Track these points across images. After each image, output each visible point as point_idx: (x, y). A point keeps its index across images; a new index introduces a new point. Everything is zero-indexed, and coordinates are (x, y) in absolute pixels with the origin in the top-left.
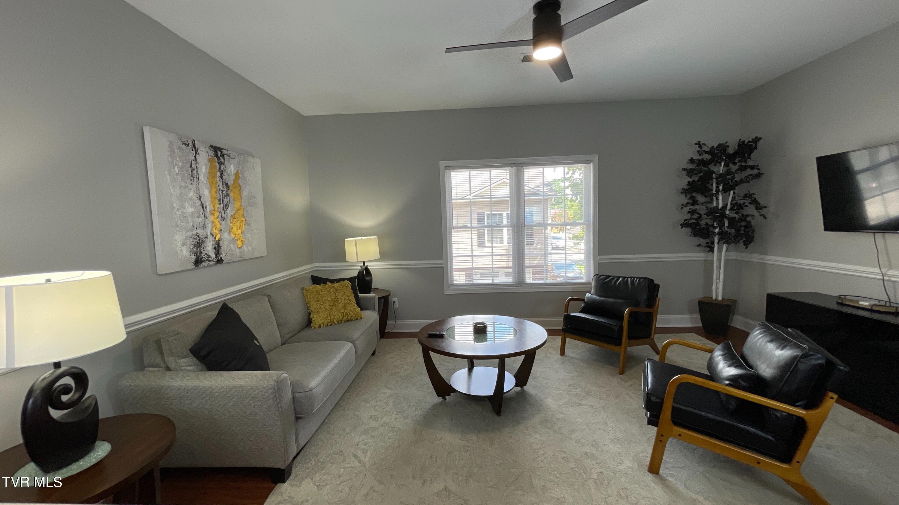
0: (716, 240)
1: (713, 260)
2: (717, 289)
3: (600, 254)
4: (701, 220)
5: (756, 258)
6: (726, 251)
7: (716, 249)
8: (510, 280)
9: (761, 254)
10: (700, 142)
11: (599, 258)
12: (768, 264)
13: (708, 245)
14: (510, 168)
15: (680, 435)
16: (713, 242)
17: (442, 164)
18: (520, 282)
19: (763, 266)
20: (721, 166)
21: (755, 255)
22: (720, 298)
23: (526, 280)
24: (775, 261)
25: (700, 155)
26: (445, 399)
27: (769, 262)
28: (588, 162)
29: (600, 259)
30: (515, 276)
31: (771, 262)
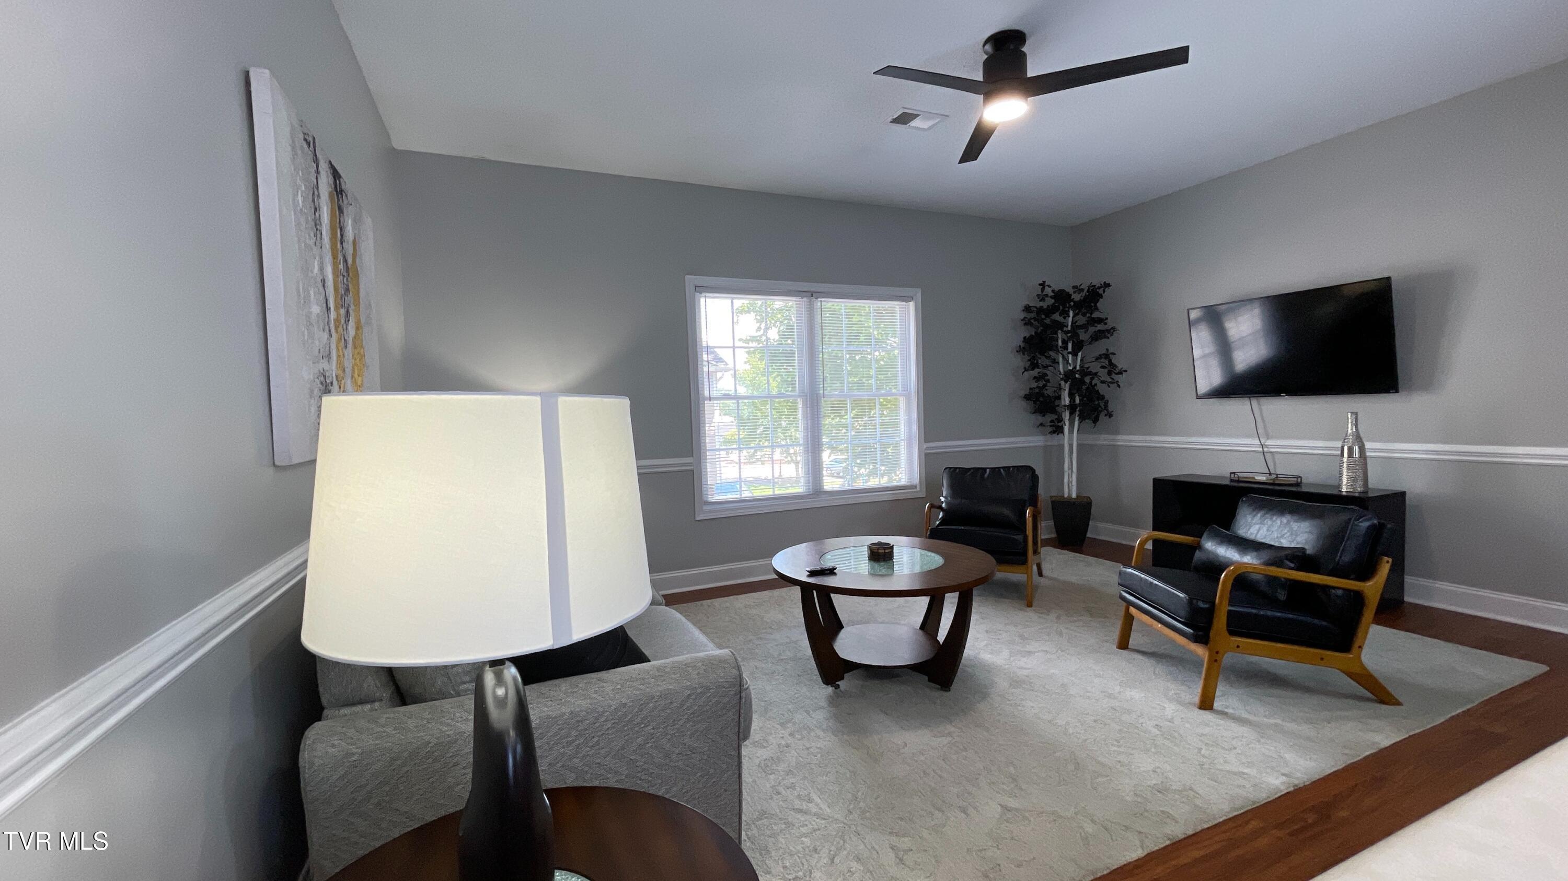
0: (1066, 416)
1: (1063, 446)
2: (1070, 482)
3: (926, 441)
4: (1046, 390)
5: (1103, 439)
6: (1078, 430)
7: (1066, 429)
8: (799, 489)
9: (1108, 434)
10: (1044, 282)
11: (925, 447)
12: (1119, 446)
13: (1052, 424)
14: (798, 299)
15: (1238, 647)
16: (1060, 420)
17: (691, 280)
18: (817, 491)
19: (1114, 449)
20: (1069, 316)
21: (1103, 436)
22: (1074, 495)
23: (825, 487)
24: (1130, 441)
25: (1040, 301)
26: (837, 687)
27: (1119, 443)
28: (906, 299)
29: (928, 448)
30: (809, 480)
31: (1121, 443)
